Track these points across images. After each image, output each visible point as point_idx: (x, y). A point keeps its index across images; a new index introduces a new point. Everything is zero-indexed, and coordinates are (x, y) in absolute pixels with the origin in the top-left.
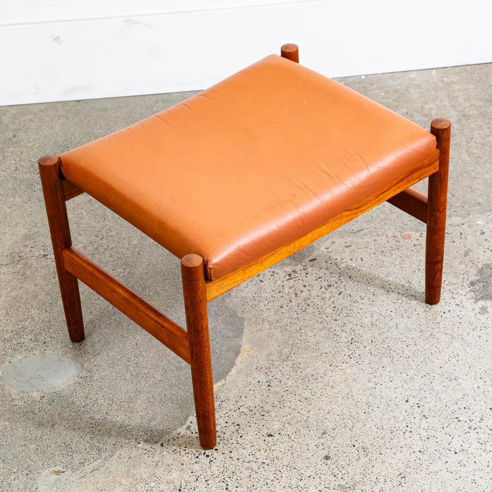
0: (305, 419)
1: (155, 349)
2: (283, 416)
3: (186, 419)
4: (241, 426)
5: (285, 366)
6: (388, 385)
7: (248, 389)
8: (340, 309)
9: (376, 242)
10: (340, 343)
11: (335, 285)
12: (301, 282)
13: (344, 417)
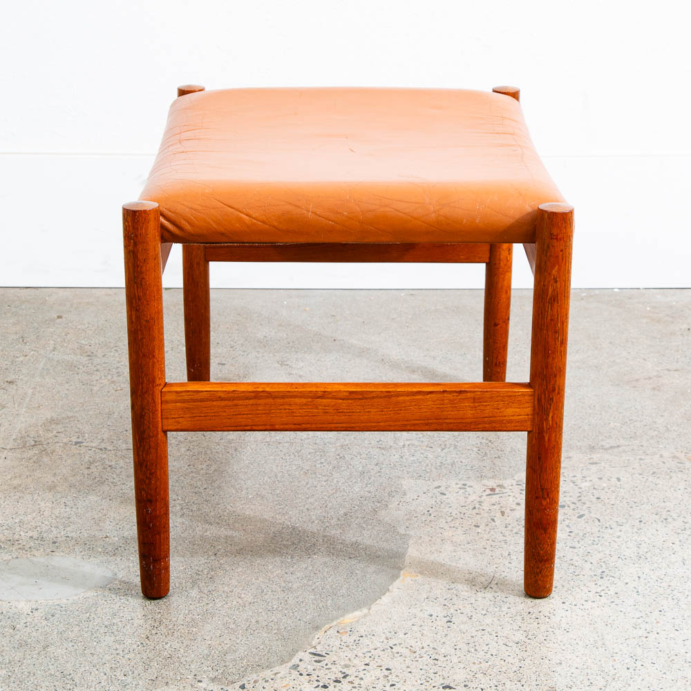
0: (514, 669)
1: (248, 562)
2: (474, 663)
3: (292, 656)
4: (393, 671)
5: (480, 599)
6: (671, 635)
7: (410, 623)
8: (581, 534)
9: (642, 462)
10: (581, 576)
11: (573, 506)
12: (511, 499)
13: (589, 671)
